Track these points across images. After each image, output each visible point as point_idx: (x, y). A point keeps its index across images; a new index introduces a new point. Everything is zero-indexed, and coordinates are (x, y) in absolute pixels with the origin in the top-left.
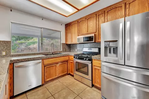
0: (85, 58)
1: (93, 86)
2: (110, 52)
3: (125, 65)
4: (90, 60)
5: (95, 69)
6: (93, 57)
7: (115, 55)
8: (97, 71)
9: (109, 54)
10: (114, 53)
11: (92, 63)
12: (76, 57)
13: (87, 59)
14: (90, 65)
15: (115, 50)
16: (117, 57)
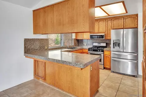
0: (98, 51)
1: (104, 68)
2: (116, 46)
3: (123, 52)
4: (103, 51)
5: (106, 57)
6: (105, 49)
7: (119, 47)
8: (107, 58)
9: (115, 47)
10: (118, 46)
11: (104, 53)
12: (90, 50)
13: (100, 51)
14: (102, 55)
15: (119, 45)
16: (120, 48)
